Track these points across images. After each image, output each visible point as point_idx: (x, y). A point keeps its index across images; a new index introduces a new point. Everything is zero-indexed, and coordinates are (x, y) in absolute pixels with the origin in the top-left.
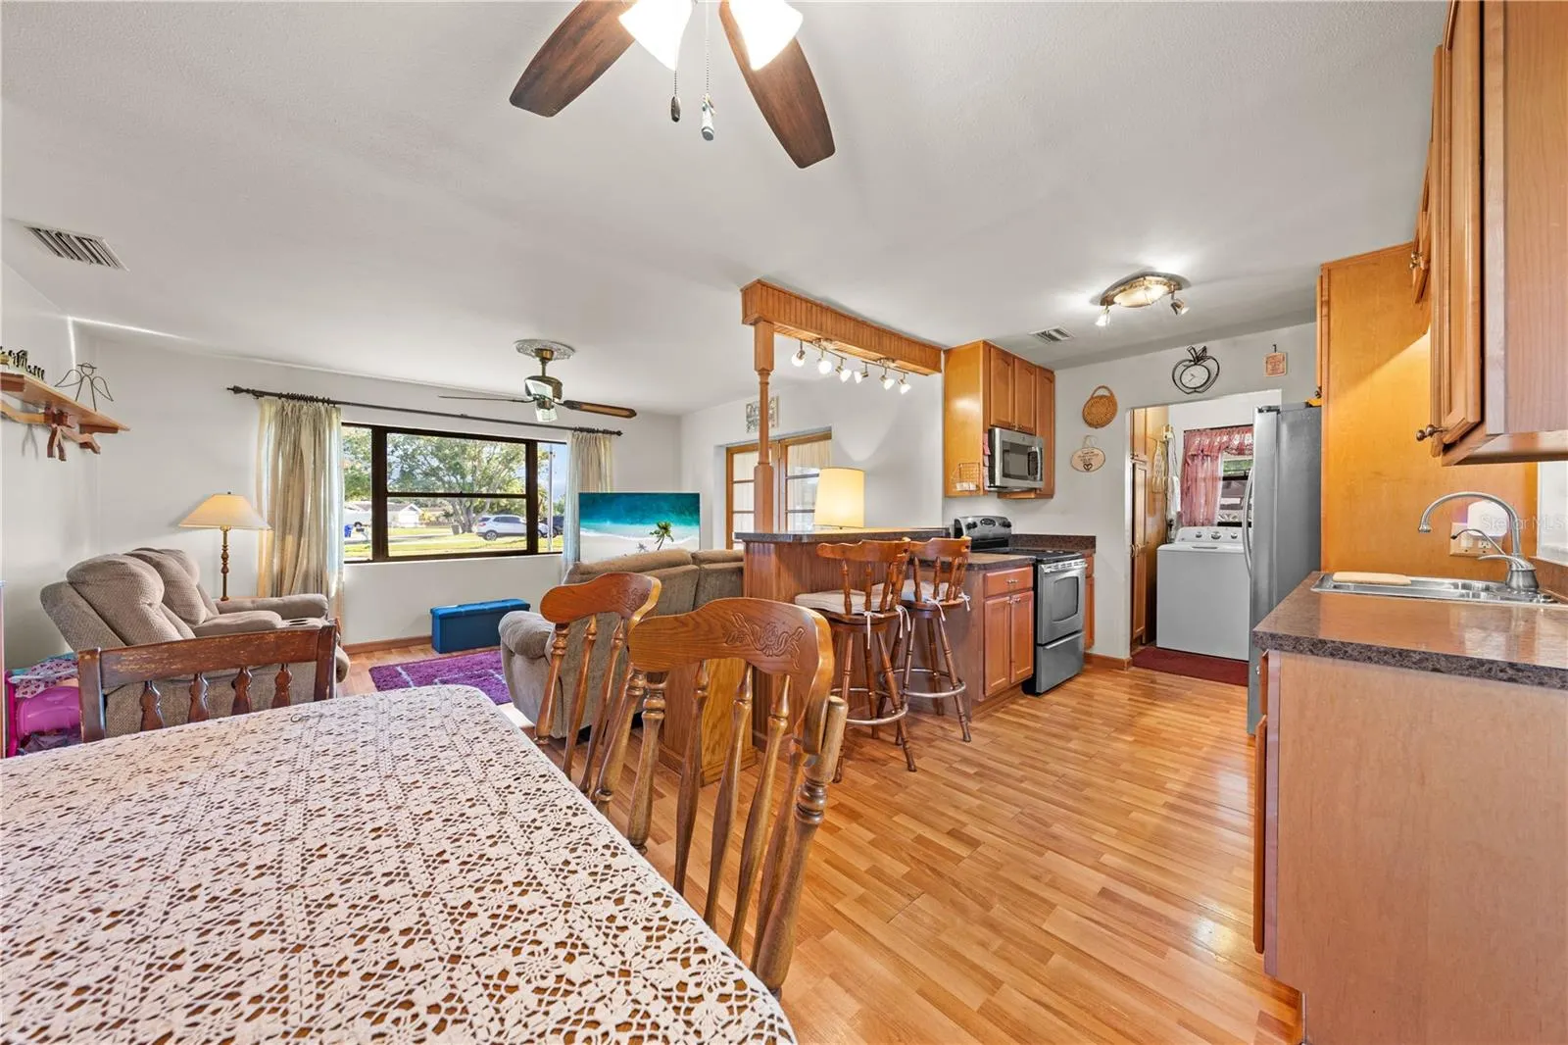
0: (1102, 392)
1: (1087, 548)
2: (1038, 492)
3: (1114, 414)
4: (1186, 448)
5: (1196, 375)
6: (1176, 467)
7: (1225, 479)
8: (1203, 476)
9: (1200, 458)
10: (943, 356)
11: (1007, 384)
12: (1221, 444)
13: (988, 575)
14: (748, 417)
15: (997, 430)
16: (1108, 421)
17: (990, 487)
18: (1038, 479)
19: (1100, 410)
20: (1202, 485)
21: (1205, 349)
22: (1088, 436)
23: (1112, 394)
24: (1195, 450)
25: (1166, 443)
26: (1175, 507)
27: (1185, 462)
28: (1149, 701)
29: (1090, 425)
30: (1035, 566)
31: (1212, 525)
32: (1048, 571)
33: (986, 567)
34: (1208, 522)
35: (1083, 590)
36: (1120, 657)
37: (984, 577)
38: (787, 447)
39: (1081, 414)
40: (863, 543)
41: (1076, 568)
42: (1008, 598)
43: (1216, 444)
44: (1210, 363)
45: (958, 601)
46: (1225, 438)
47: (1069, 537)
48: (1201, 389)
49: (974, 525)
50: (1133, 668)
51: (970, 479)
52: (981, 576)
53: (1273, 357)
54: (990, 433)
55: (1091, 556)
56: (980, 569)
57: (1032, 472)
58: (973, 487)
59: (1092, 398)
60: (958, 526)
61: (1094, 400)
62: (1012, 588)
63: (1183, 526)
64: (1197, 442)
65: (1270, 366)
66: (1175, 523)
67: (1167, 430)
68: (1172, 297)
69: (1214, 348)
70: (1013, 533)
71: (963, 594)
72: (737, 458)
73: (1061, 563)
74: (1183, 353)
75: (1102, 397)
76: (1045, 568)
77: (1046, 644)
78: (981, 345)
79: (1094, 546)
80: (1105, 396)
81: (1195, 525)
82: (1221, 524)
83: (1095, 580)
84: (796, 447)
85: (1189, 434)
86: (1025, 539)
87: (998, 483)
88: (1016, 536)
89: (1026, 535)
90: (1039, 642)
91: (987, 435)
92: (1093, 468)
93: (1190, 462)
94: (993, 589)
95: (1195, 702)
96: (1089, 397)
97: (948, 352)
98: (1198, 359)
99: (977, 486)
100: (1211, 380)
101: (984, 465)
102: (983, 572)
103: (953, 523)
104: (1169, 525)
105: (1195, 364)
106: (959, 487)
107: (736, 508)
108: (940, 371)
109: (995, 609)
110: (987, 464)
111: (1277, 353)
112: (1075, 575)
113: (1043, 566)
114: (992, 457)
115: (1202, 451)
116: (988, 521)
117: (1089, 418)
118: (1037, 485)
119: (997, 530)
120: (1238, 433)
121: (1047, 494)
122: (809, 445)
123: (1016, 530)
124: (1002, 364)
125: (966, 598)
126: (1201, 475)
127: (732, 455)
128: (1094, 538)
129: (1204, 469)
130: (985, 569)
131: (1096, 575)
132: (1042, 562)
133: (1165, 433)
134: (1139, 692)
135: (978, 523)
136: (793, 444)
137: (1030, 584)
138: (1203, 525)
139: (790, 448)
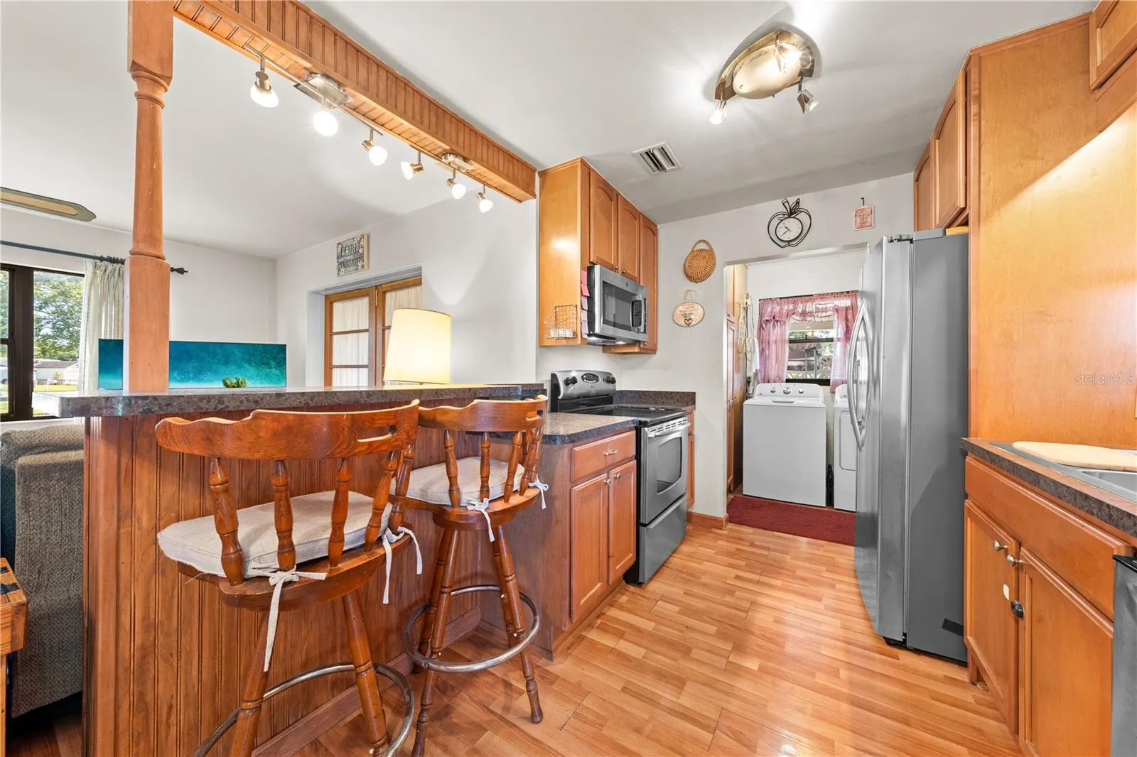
0: (703, 246)
1: (687, 405)
2: (642, 346)
3: (712, 269)
4: (761, 314)
5: (791, 228)
6: (753, 332)
7: (791, 341)
8: (774, 339)
9: (772, 323)
10: (537, 179)
11: (609, 220)
12: (788, 310)
13: (577, 449)
14: (339, 257)
15: (597, 268)
16: (707, 275)
17: (589, 335)
18: (642, 330)
19: (700, 264)
20: (773, 346)
21: (798, 203)
22: (689, 291)
23: (711, 248)
24: (768, 316)
25: (746, 309)
26: (755, 365)
27: (761, 327)
28: (756, 577)
29: (690, 278)
30: (639, 428)
31: (782, 382)
32: (651, 435)
33: (574, 439)
34: (778, 379)
35: (684, 449)
36: (719, 516)
37: (571, 451)
38: (384, 293)
39: (682, 267)
40: (255, 417)
41: (677, 428)
42: (605, 475)
43: (784, 311)
44: (802, 216)
45: (530, 493)
46: (791, 307)
47: (671, 393)
48: (793, 243)
49: (574, 381)
50: (730, 526)
51: (566, 326)
52: (566, 451)
53: (861, 210)
54: (590, 270)
55: (691, 413)
56: (563, 442)
57: (636, 322)
58: (569, 334)
59: (692, 251)
60: (555, 382)
61: (695, 254)
62: (610, 461)
63: (758, 383)
64: (769, 309)
65: (858, 220)
66: (752, 380)
67: (747, 298)
68: (800, 89)
69: (807, 201)
70: (618, 389)
71: (537, 483)
72: (337, 306)
73: (666, 424)
74: (777, 206)
75: (701, 251)
76: (649, 432)
77: (650, 523)
78: (579, 164)
79: (694, 403)
80: (705, 250)
81: (769, 382)
82: (788, 381)
83: (695, 436)
84: (393, 293)
85: (764, 302)
86: (630, 395)
87: (597, 331)
88: (621, 392)
89: (631, 392)
90: (642, 521)
91: (585, 273)
92: (693, 323)
93: (764, 326)
94: (584, 467)
95: (799, 573)
96: (690, 251)
97: (543, 174)
98: (793, 212)
99: (574, 333)
100: (803, 234)
101: (582, 308)
102: (571, 445)
103: (550, 378)
104: (748, 382)
105: (789, 217)
106: (553, 334)
107: (335, 362)
108: (534, 196)
109: (586, 496)
110: (586, 307)
111: (865, 206)
112: (679, 436)
113: (646, 429)
114: (591, 299)
115: (774, 318)
116: (591, 377)
117: (689, 272)
118: (640, 337)
119: (601, 386)
120: (802, 302)
121: (651, 350)
122: (406, 290)
123: (619, 386)
124: (603, 197)
125: (543, 487)
126: (773, 338)
127: (331, 303)
128: (694, 394)
129: (775, 333)
130: (573, 441)
131: (696, 432)
132: (645, 424)
133: (745, 301)
134: (743, 563)
135: (579, 379)
136: (391, 290)
137: (633, 452)
138: (775, 382)
139: (388, 295)
